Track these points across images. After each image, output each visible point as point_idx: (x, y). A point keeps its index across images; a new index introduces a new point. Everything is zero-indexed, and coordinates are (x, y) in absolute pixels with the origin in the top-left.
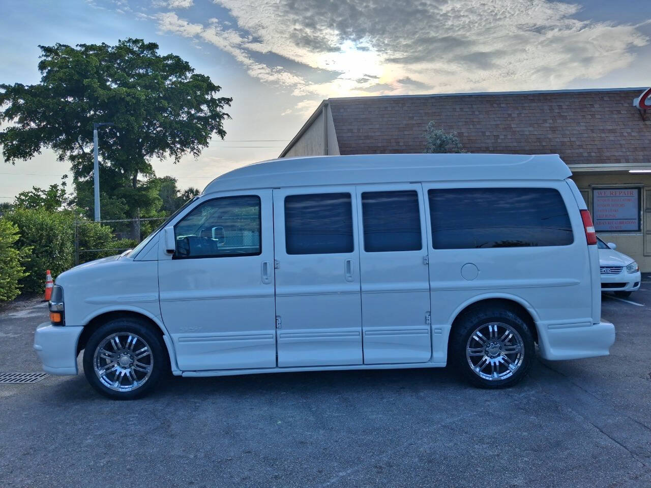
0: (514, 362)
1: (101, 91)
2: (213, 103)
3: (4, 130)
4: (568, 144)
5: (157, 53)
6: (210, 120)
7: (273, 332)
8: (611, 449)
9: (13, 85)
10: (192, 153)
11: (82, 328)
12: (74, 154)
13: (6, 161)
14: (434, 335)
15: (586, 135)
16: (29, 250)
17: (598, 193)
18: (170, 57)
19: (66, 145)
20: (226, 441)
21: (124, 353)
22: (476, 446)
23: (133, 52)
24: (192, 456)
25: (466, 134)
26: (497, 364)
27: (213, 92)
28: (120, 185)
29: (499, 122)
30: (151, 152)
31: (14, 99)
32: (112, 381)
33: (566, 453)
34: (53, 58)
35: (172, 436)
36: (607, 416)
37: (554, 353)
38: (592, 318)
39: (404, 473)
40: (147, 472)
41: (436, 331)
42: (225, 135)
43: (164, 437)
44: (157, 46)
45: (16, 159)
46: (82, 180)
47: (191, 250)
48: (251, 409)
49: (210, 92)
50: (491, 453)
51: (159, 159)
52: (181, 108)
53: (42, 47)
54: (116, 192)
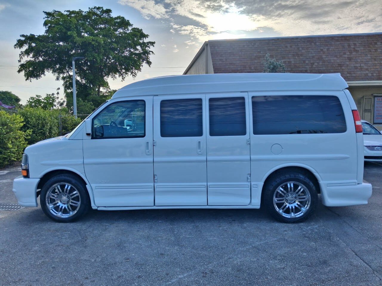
0: (305, 206)
1: (78, 39)
2: (144, 45)
3: (24, 62)
4: (359, 68)
5: (111, 15)
6: (142, 55)
7: (152, 184)
8: (360, 267)
9: (29, 35)
10: (132, 75)
11: (39, 179)
12: (64, 76)
13: (26, 80)
14: (252, 189)
15: (370, 62)
16: (30, 132)
17: (378, 99)
18: (119, 17)
19: (60, 71)
20: (117, 251)
21: (63, 195)
22: (271, 262)
23: (97, 15)
24: (93, 260)
25: (293, 62)
26: (294, 208)
27: (144, 38)
28: (90, 94)
29: (314, 55)
30: (108, 74)
31: (29, 43)
32: (57, 211)
33: (329, 268)
34: (51, 18)
35: (86, 247)
36: (362, 244)
37: (330, 202)
38: (357, 180)
39: (220, 278)
40: (63, 269)
41: (254, 186)
42: (151, 64)
43: (81, 247)
44: (111, 11)
45: (32, 79)
46: (69, 91)
47: (104, 134)
48: (138, 231)
49: (142, 38)
50: (279, 267)
51: (113, 79)
52: (126, 48)
53: (45, 12)
54: (88, 98)
